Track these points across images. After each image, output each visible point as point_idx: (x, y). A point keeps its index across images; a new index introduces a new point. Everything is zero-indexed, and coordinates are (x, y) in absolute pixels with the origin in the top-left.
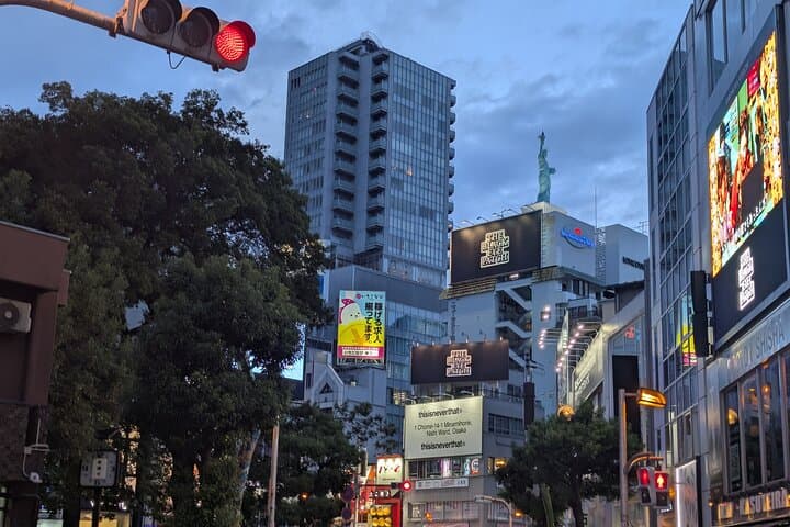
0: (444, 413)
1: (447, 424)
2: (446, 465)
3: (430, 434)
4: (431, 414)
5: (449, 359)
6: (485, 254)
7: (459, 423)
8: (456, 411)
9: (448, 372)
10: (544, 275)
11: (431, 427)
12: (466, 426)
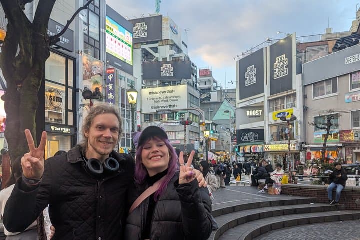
0: (165, 92)
1: (166, 98)
2: (166, 116)
3: (156, 102)
4: (157, 93)
5: (162, 69)
6: (135, 33)
7: (174, 97)
8: (172, 92)
9: (162, 74)
10: (165, 43)
11: (157, 99)
12: (178, 99)
